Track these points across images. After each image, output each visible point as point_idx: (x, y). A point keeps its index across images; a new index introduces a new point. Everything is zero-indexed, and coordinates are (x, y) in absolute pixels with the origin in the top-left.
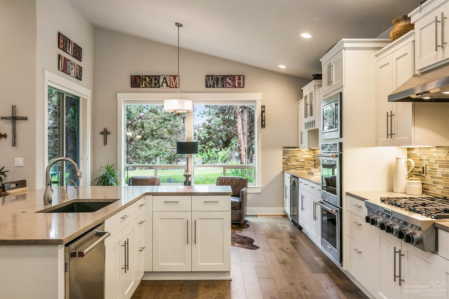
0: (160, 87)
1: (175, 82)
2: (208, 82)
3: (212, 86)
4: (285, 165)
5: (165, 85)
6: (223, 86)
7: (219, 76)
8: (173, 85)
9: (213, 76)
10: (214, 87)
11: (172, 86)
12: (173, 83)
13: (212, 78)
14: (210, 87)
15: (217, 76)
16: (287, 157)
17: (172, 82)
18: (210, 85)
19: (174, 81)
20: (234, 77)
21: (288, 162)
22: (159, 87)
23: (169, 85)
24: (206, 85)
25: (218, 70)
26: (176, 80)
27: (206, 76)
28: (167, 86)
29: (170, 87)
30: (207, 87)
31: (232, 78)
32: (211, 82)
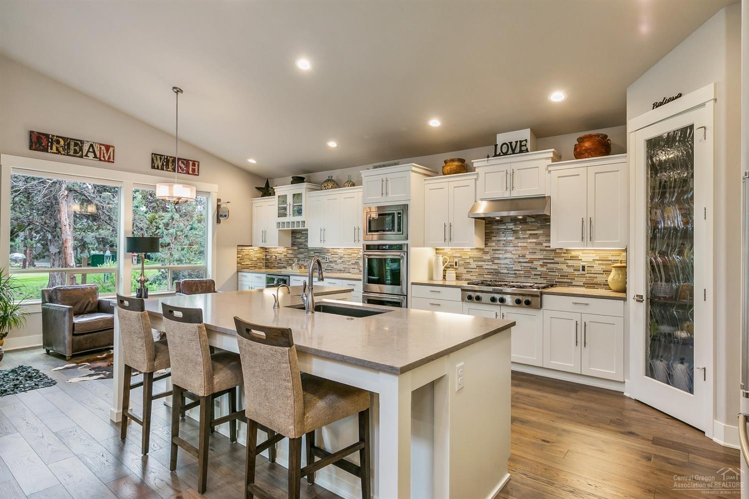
0: (82, 157)
1: (107, 154)
2: (155, 161)
3: (160, 168)
4: (239, 265)
5: (91, 155)
6: (174, 170)
7: (170, 157)
8: (104, 157)
9: (163, 156)
10: (162, 169)
11: (102, 159)
12: (105, 154)
13: (161, 158)
14: (158, 168)
15: (167, 157)
16: (240, 256)
17: (104, 154)
18: (158, 166)
19: (107, 152)
20: (188, 161)
21: (243, 261)
22: (81, 157)
23: (98, 156)
24: (152, 165)
25: (169, 150)
26: (109, 152)
27: (152, 154)
28: (95, 157)
29: (100, 160)
30: (153, 167)
31: (186, 162)
32: (159, 163)
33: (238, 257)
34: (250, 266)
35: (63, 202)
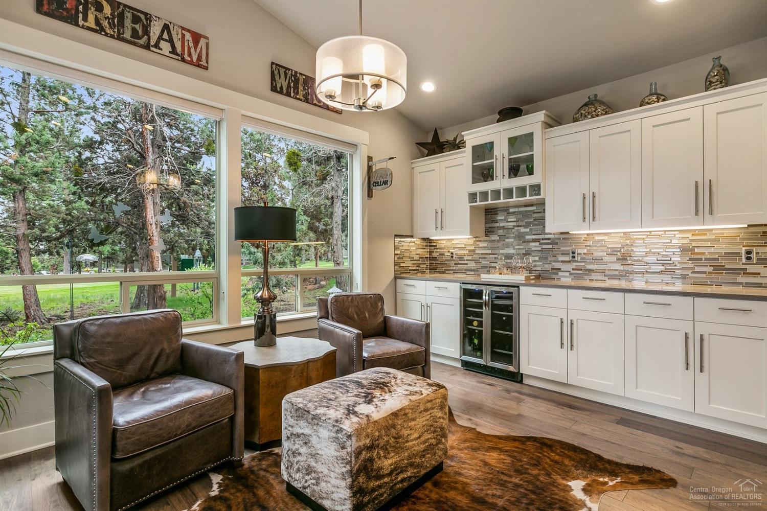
0: (149, 50)
1: (196, 51)
2: (277, 77)
3: (285, 92)
4: (397, 267)
5: (165, 47)
6: (306, 100)
7: (300, 74)
8: (190, 55)
9: (289, 69)
10: (288, 95)
11: (186, 57)
12: (192, 50)
13: (286, 74)
14: (281, 92)
15: (296, 72)
16: (398, 252)
17: (189, 48)
18: (281, 88)
19: (196, 47)
21: (401, 260)
22: (147, 47)
23: (179, 50)
24: (272, 84)
25: (298, 61)
26: (199, 46)
27: (273, 63)
28: (174, 51)
29: (183, 60)
30: (274, 89)
32: (282, 82)
33: (395, 254)
34: (410, 268)
35: (149, 197)
